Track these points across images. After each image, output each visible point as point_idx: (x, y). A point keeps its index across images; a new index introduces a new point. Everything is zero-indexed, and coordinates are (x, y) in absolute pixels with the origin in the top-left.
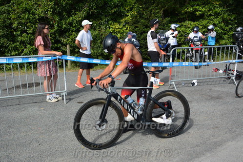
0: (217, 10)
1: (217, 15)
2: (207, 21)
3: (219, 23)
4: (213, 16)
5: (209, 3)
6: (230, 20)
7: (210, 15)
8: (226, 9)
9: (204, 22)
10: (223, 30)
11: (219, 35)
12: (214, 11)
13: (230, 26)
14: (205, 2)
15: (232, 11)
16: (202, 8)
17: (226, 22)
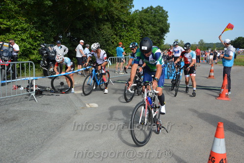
0: (23, 25)
1: (24, 30)
2: (14, 36)
3: (27, 38)
4: (20, 31)
5: (15, 17)
6: (37, 36)
7: (17, 30)
8: (32, 26)
9: (11, 36)
10: (32, 45)
11: (28, 50)
12: (21, 26)
13: (38, 42)
14: (10, 17)
15: (38, 28)
16: (7, 22)
17: (35, 38)
